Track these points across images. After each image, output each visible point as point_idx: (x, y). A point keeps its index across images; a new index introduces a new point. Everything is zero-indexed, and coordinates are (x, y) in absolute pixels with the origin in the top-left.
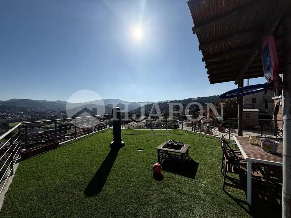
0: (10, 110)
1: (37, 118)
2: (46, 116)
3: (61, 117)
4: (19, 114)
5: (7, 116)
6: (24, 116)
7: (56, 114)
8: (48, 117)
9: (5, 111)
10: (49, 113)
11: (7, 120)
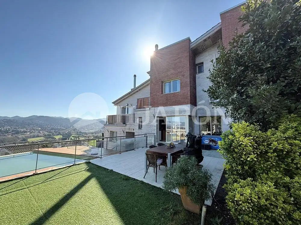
0: (29, 126)
1: (53, 134)
2: (61, 132)
3: (75, 133)
4: (37, 130)
5: (26, 132)
6: (41, 132)
7: (71, 130)
8: (62, 133)
9: (24, 127)
10: (64, 130)
11: (26, 135)
